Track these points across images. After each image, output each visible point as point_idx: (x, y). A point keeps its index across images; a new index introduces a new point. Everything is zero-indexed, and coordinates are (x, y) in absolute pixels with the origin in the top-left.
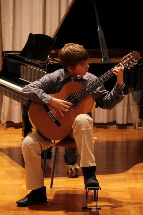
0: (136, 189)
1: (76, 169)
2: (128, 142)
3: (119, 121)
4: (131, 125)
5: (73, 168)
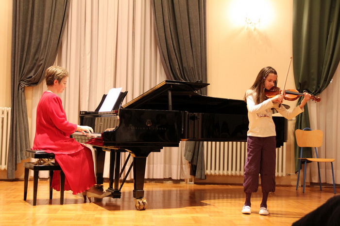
1: (144, 203)
3: (174, 177)
4: (183, 180)
5: (141, 202)
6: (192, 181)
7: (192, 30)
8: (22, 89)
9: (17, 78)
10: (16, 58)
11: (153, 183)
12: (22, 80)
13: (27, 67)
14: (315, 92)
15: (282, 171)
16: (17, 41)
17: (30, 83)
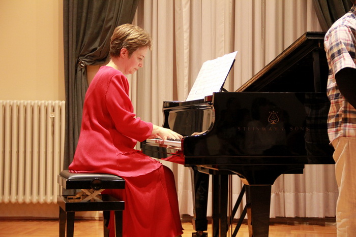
8: (81, 70)
9: (73, 53)
10: (71, 19)
12: (81, 56)
17: (94, 59)
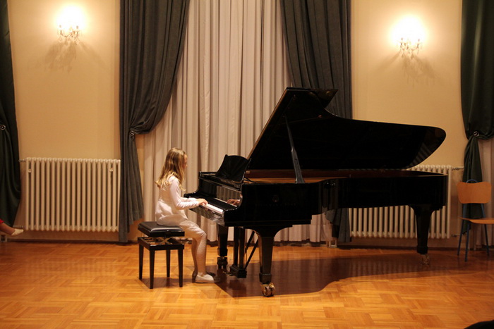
0: (330, 308)
1: (271, 289)
2: (321, 260)
3: (313, 240)
4: (324, 243)
5: (268, 288)
6: (334, 244)
7: (333, 61)
8: (132, 137)
9: (126, 125)
10: (125, 102)
11: (288, 247)
12: (132, 127)
13: (138, 111)
14: (489, 134)
15: (446, 232)
16: (125, 81)
17: (141, 130)
